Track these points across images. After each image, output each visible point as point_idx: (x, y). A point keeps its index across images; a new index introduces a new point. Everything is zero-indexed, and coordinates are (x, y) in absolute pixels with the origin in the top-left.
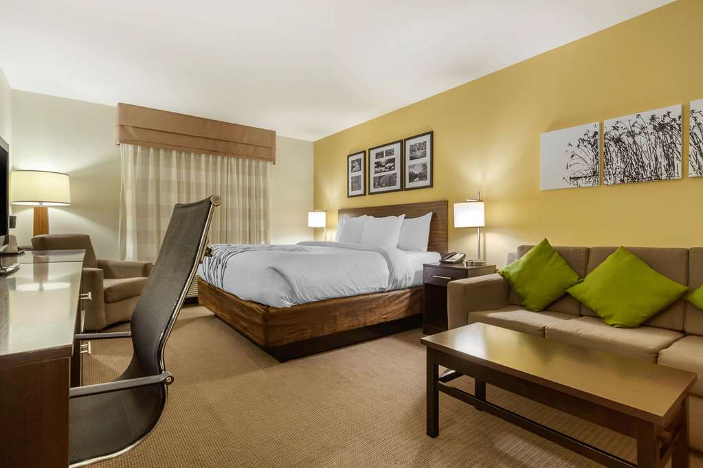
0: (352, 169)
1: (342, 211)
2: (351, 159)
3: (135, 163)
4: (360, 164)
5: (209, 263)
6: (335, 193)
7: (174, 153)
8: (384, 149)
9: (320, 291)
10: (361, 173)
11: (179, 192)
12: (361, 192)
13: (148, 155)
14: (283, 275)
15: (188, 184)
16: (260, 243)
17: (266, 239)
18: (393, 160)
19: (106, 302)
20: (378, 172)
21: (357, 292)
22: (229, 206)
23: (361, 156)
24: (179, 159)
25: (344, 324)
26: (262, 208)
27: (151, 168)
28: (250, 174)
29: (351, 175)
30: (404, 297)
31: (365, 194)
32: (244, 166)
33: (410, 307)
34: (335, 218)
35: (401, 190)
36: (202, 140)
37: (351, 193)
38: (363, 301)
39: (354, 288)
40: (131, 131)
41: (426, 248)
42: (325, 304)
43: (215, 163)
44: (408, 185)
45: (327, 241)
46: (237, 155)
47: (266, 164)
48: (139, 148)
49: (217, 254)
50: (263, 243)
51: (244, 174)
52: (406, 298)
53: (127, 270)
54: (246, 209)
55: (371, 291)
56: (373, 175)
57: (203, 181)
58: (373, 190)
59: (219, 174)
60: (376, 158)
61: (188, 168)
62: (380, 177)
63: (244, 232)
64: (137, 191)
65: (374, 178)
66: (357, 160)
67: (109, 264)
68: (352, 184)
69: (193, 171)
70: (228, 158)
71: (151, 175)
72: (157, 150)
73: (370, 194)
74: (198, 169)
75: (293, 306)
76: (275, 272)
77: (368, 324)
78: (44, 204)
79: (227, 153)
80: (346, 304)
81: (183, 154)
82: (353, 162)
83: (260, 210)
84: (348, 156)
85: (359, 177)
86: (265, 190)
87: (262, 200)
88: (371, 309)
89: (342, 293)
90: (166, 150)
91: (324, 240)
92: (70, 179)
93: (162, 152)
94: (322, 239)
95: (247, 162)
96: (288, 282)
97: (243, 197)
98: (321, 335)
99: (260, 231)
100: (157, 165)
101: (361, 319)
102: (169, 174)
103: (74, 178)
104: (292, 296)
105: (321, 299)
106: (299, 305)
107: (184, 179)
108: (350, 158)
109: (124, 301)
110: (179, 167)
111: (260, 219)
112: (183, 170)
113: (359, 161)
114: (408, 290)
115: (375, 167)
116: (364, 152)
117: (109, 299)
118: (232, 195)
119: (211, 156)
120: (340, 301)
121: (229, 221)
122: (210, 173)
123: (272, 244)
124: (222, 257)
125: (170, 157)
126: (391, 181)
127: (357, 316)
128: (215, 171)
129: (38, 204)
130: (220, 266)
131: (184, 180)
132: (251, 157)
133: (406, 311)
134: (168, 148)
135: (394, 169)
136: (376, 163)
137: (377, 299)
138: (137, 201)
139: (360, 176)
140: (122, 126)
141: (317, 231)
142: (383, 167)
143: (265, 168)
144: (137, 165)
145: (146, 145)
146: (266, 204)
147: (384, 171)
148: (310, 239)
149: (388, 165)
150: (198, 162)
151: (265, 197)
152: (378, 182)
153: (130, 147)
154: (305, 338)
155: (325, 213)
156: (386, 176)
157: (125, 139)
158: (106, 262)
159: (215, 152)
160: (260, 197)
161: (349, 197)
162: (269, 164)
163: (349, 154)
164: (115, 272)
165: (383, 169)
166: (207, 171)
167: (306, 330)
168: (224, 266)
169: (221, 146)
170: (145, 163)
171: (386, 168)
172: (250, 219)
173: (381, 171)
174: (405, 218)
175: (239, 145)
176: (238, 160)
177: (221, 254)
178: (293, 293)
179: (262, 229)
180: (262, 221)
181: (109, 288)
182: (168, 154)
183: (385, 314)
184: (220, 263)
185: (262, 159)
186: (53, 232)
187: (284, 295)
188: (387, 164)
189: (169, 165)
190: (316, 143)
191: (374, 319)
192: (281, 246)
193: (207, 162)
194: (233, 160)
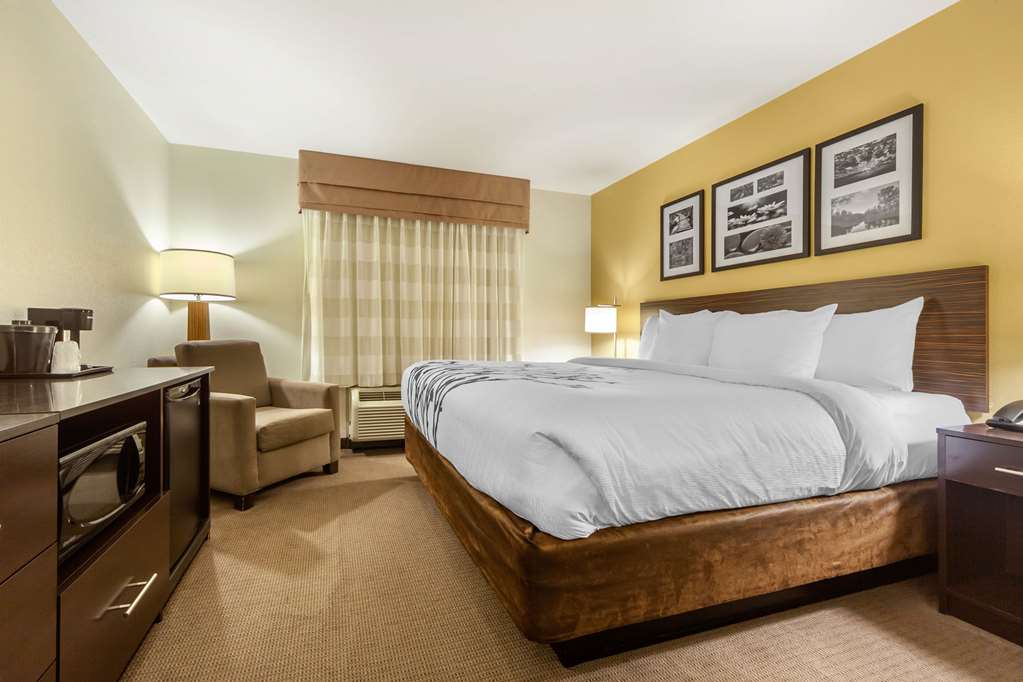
0: (672, 227)
1: (650, 306)
2: (668, 211)
3: (322, 239)
4: (691, 218)
5: (417, 396)
6: (635, 275)
7: (376, 220)
8: (754, 179)
9: (670, 495)
10: (694, 233)
11: (383, 279)
12: (695, 267)
13: (340, 225)
14: (576, 458)
15: (397, 267)
16: (504, 359)
17: (514, 352)
18: (782, 196)
19: (259, 450)
20: (736, 226)
21: (763, 499)
22: (457, 300)
23: (694, 202)
24: (383, 230)
25: (735, 584)
26: (508, 302)
27: (344, 243)
28: (488, 251)
29: (669, 239)
30: (883, 512)
31: (702, 271)
32: (479, 236)
33: (900, 538)
34: (634, 318)
35: (806, 253)
36: (416, 198)
37: (668, 272)
38: (779, 521)
39: (753, 486)
40: (316, 189)
41: (908, 383)
42: (679, 528)
43: (436, 234)
44: (828, 241)
45: (618, 357)
46: (468, 220)
47: (514, 233)
48: (328, 215)
49: (428, 382)
50: (509, 358)
51: (479, 249)
52: (889, 514)
53: (305, 396)
54: (483, 304)
55: (799, 494)
56: (723, 232)
57: (418, 261)
58: (721, 261)
59: (442, 250)
60: (732, 200)
61: (397, 243)
62: (744, 235)
63: (480, 339)
64: (325, 277)
65: (727, 240)
66: (684, 211)
67: (283, 385)
68: (671, 256)
69: (403, 247)
70: (455, 225)
71: (344, 255)
72: (353, 216)
73: (715, 269)
74: (411, 244)
75: (597, 533)
76: (551, 445)
77: (793, 584)
78: (204, 298)
79: (454, 218)
80: (737, 530)
81: (389, 221)
82: (672, 216)
83: (504, 305)
84: (662, 208)
85: (688, 242)
86: (512, 274)
87: (507, 288)
88: (800, 543)
89: (726, 500)
90: (364, 217)
91: (613, 357)
92: (236, 263)
93: (359, 220)
94: (608, 352)
95: (484, 230)
96: (590, 474)
97: (478, 285)
98: (674, 611)
99: (505, 339)
100: (353, 240)
101: (776, 569)
102: (368, 252)
103: (241, 263)
104: (597, 508)
105: (669, 515)
106: (612, 529)
107: (390, 258)
108: (666, 210)
109: (289, 448)
110: (383, 242)
111: (504, 319)
112: (390, 247)
113: (688, 212)
114: (890, 493)
115: (730, 218)
116: (702, 193)
117: (264, 446)
118: (462, 281)
119: (430, 223)
120: (720, 520)
121: (457, 322)
122: (429, 248)
123: (525, 358)
124: (436, 387)
125: (371, 227)
126: (775, 239)
127: (762, 562)
128: (436, 246)
129: (193, 298)
130: (432, 405)
131: (391, 261)
132: (491, 222)
133: (892, 548)
134: (368, 213)
135: (785, 214)
136: (730, 210)
137: (815, 515)
138: (324, 293)
139: (691, 239)
140: (304, 184)
141: (596, 339)
142: (750, 213)
143: (512, 241)
144: (325, 241)
145: (337, 210)
146: (514, 297)
147: (754, 222)
148: (585, 352)
149: (765, 208)
150: (411, 233)
151: (512, 284)
152: (738, 245)
153: (315, 215)
154: (634, 621)
155: (615, 309)
156: (761, 231)
157: (309, 203)
158: (279, 381)
159: (436, 217)
160: (505, 285)
161: (663, 279)
162: (519, 232)
163: (662, 204)
164: (290, 397)
165: (753, 217)
166: (424, 245)
167: (635, 598)
168: (439, 408)
169: (444, 207)
170: (337, 238)
171: (759, 215)
172: (488, 318)
173: (746, 223)
174: (836, 313)
175: (472, 205)
176: (470, 228)
177: (434, 381)
178: (601, 502)
179: (508, 335)
180: (508, 323)
181: (264, 428)
182: (368, 222)
183: (836, 559)
184: (431, 399)
185: (507, 224)
186: (216, 336)
187: (579, 508)
188: (760, 206)
189: (369, 240)
190: (594, 198)
191: (807, 570)
192: (547, 365)
193: (424, 233)
194: (463, 229)
